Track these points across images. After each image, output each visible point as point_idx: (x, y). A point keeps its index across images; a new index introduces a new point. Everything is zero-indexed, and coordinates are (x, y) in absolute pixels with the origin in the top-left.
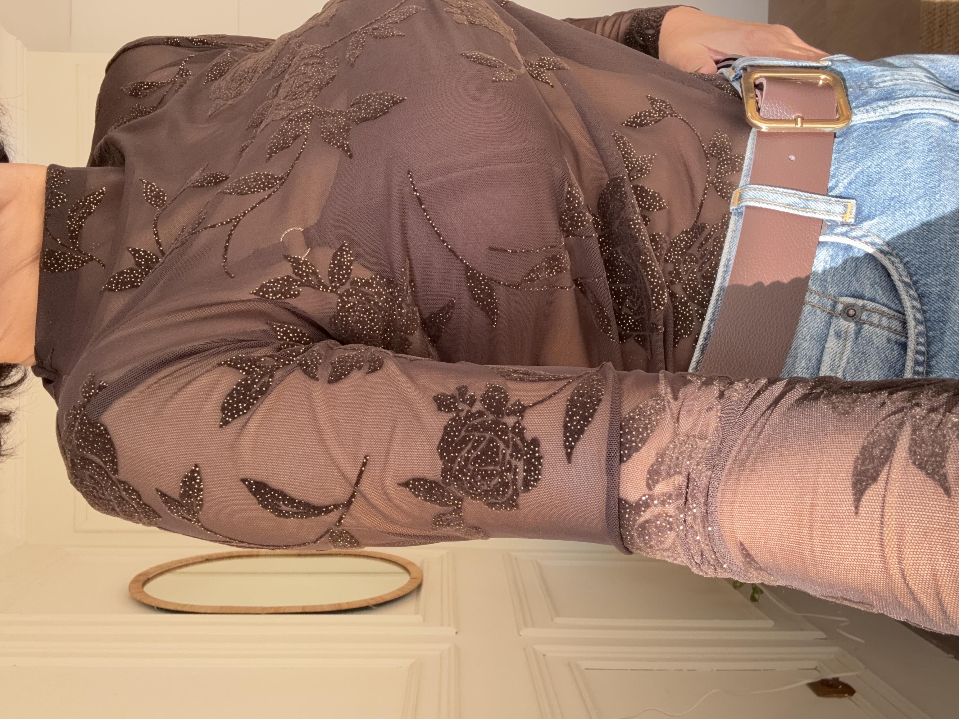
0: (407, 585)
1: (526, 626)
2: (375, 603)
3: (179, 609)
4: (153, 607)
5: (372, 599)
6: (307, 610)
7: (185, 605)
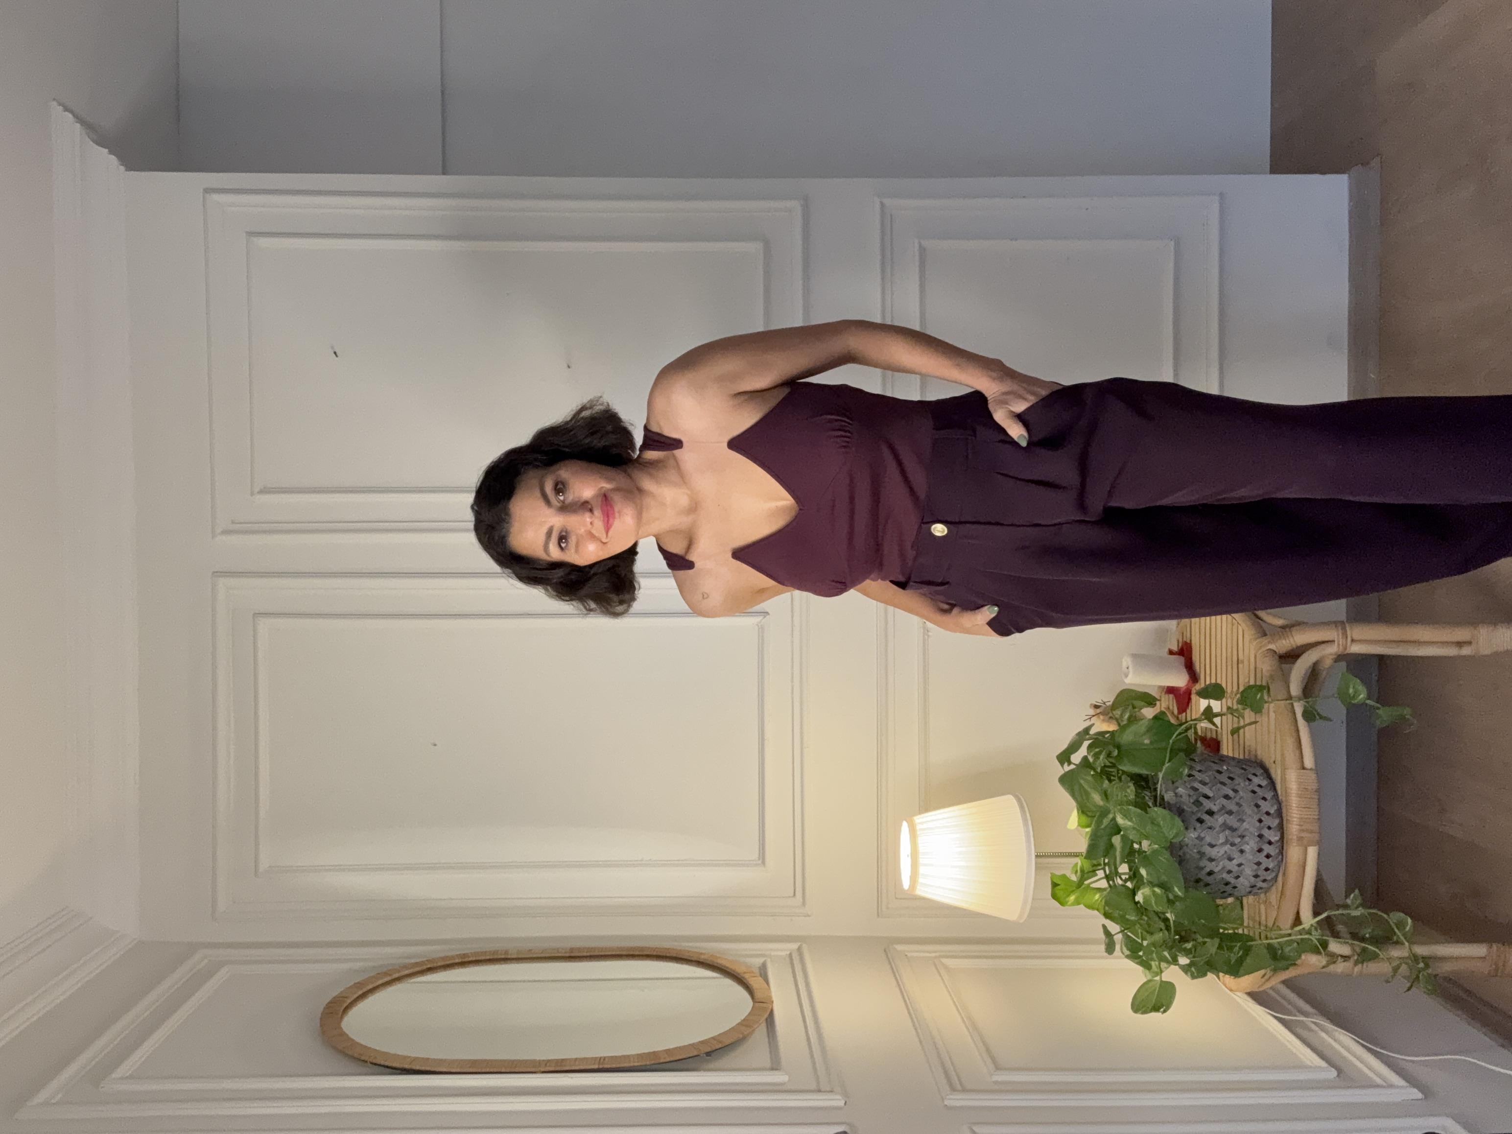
0: (750, 1014)
1: (953, 1089)
2: (709, 1049)
3: (407, 1066)
4: (366, 1062)
5: (702, 1042)
6: (606, 1066)
7: (416, 1059)
